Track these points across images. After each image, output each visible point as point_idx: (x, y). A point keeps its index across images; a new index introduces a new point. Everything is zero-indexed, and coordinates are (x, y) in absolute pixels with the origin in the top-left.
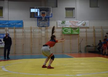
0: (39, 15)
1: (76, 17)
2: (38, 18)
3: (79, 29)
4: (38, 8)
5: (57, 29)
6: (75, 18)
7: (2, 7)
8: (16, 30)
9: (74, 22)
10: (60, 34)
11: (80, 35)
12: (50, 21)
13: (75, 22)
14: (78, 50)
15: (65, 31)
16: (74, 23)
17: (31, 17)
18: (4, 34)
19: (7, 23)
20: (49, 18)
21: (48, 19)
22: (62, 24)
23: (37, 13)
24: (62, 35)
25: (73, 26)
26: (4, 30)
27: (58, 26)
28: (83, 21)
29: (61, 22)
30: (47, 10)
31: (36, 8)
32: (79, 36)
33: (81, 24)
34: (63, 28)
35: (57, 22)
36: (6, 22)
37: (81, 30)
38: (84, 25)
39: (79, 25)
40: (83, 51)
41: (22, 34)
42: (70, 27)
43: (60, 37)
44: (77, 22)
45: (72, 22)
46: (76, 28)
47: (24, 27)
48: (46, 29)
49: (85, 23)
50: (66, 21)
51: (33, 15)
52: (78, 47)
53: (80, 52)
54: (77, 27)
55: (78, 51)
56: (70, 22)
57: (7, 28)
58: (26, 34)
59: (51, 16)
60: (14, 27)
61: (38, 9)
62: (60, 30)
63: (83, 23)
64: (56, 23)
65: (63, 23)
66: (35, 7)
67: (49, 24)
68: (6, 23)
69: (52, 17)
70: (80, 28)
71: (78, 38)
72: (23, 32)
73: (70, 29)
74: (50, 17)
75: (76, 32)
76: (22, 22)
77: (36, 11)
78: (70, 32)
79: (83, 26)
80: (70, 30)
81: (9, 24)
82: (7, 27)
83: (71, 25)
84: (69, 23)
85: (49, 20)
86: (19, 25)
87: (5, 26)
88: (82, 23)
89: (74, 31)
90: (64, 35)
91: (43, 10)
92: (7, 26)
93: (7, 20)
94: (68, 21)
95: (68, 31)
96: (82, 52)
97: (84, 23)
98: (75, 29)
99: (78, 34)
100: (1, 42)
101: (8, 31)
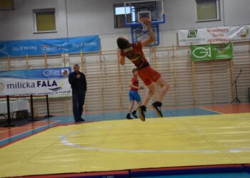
0: (134, 19)
1: (222, 18)
2: (133, 27)
3: (231, 46)
4: (133, 5)
5: (179, 51)
6: (220, 20)
7: (54, 9)
8: (85, 59)
9: (219, 30)
10: (185, 61)
11: (233, 61)
12: (160, 33)
13: (222, 30)
14: (230, 96)
15: (198, 53)
16: (219, 33)
17: (116, 26)
18: (60, 69)
19: (66, 44)
20: (157, 25)
21: (156, 28)
22: (189, 37)
23: (130, 16)
24: (189, 64)
25: (217, 40)
26: (60, 59)
27: (181, 44)
28: (241, 26)
29: (186, 32)
30: (153, 7)
31: (127, 5)
32: (233, 65)
33: (235, 34)
34: (192, 47)
35: (177, 34)
36: (62, 40)
37: (236, 48)
38: (244, 36)
39: (231, 37)
40: (243, 98)
41: (99, 67)
42: (209, 43)
43: (186, 67)
44: (227, 30)
45: (214, 31)
46: (225, 45)
47: (103, 49)
48: (153, 51)
49: (248, 31)
50: (199, 30)
51: (121, 21)
52: (230, 91)
53: (237, 100)
54: (226, 42)
55: (231, 100)
56: (208, 31)
57: (67, 55)
58: (107, 66)
59: (162, 20)
60: (81, 52)
61: (133, 7)
62: (185, 52)
63: (241, 32)
64: (175, 35)
65: (192, 34)
66: (125, 3)
67: (158, 40)
68: (63, 45)
69: (164, 22)
70: (234, 43)
71: (229, 69)
72: (101, 62)
73: (210, 48)
74: (161, 23)
75: (225, 54)
76: (97, 39)
77: (128, 12)
78: (210, 56)
79: (240, 38)
80: (208, 51)
81: (69, 47)
82: (66, 52)
83: (211, 37)
84: (205, 34)
85: (158, 31)
86: (91, 45)
87: (61, 52)
88: (239, 31)
89: (219, 51)
90: (196, 62)
91: (144, 8)
92: (67, 50)
93: (66, 36)
94: (204, 30)
95: (204, 54)
96: (240, 102)
97: (245, 32)
98: (221, 46)
99: (229, 60)
100: (55, 87)
101: (69, 61)
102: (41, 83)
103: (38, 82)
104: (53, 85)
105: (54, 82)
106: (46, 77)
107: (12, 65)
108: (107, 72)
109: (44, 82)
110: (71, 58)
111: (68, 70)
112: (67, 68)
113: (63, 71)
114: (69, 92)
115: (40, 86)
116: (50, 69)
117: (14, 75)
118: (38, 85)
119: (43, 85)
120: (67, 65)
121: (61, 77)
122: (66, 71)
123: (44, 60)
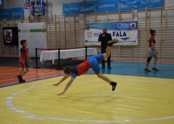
8: (150, 14)
18: (129, 23)
26: (131, 14)
41: (160, 21)
47: (166, 5)
57: (136, 11)
58: (169, 21)
60: (146, 8)
68: (133, 3)
81: (138, 4)
82: (135, 9)
87: (131, 9)
92: (136, 7)
100: (125, 37)
101: (137, 16)
102: (116, 34)
103: (114, 33)
104: (124, 35)
105: (125, 33)
106: (119, 29)
107: (98, 19)
108: (168, 26)
109: (117, 33)
110: (139, 14)
111: (135, 23)
112: (134, 22)
113: (131, 24)
114: (135, 41)
115: (115, 36)
116: (122, 23)
117: (99, 27)
118: (114, 35)
119: (117, 35)
120: (136, 20)
121: (129, 29)
122: (134, 25)
123: (118, 15)
